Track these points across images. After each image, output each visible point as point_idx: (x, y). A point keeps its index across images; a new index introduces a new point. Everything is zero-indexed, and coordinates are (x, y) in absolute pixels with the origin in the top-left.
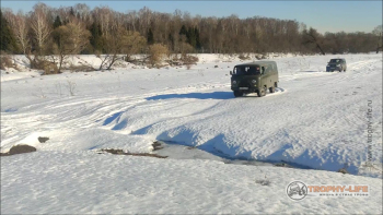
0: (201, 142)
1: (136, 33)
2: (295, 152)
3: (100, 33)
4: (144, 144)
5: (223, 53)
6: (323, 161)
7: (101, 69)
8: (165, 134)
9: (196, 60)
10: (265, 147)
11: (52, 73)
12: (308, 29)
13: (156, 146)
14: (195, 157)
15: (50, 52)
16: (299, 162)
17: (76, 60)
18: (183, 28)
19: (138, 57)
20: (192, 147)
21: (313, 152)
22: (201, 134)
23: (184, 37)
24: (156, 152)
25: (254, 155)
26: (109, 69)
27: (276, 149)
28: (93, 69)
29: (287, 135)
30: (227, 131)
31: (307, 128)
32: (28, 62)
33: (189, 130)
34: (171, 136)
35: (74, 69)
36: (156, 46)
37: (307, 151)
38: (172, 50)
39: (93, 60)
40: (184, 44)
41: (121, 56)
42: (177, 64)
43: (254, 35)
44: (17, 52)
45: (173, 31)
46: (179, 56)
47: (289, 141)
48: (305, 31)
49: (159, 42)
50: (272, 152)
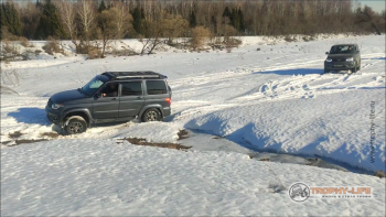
0: (230, 132)
1: (179, 16)
2: (331, 146)
3: (143, 16)
4: (169, 133)
5: (267, 35)
6: (363, 157)
7: (142, 53)
8: (193, 122)
9: (240, 42)
10: (297, 138)
11: (96, 57)
12: (363, 7)
13: (182, 134)
14: (221, 148)
15: (94, 37)
16: (336, 158)
17: (118, 45)
18: (227, 9)
19: (180, 41)
20: (219, 136)
21: (352, 147)
22: (230, 123)
23: (227, 19)
24: (181, 142)
25: (285, 147)
26: (150, 53)
27: (310, 142)
28: (135, 54)
29: (323, 126)
30: (257, 120)
31: (348, 118)
32: (74, 47)
33: (218, 118)
34: (199, 124)
35: (117, 53)
36: (199, 29)
37: (345, 145)
38: (215, 33)
39: (135, 44)
40: (227, 26)
41: (162, 39)
42: (219, 47)
43: (302, 15)
44: (64, 37)
45: (216, 13)
46: (222, 39)
47: (325, 132)
48: (359, 9)
49: (201, 24)
50: (304, 144)
